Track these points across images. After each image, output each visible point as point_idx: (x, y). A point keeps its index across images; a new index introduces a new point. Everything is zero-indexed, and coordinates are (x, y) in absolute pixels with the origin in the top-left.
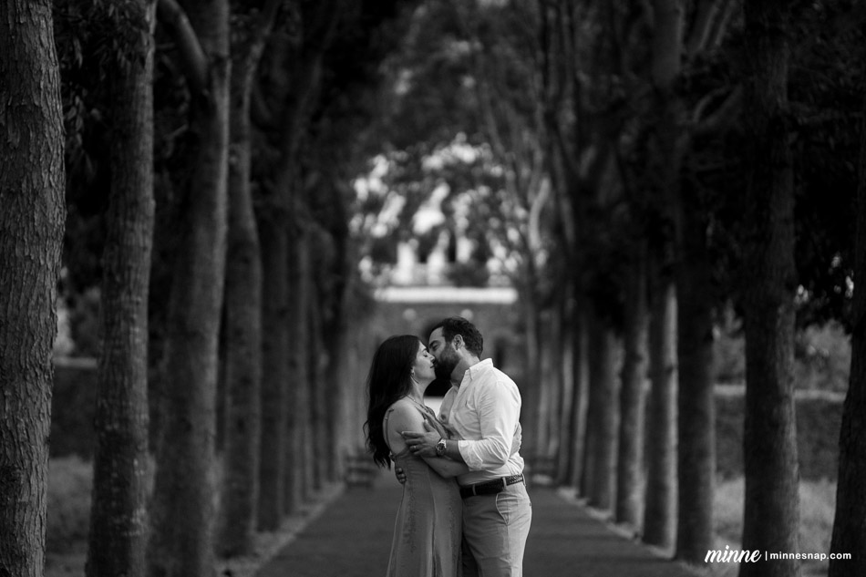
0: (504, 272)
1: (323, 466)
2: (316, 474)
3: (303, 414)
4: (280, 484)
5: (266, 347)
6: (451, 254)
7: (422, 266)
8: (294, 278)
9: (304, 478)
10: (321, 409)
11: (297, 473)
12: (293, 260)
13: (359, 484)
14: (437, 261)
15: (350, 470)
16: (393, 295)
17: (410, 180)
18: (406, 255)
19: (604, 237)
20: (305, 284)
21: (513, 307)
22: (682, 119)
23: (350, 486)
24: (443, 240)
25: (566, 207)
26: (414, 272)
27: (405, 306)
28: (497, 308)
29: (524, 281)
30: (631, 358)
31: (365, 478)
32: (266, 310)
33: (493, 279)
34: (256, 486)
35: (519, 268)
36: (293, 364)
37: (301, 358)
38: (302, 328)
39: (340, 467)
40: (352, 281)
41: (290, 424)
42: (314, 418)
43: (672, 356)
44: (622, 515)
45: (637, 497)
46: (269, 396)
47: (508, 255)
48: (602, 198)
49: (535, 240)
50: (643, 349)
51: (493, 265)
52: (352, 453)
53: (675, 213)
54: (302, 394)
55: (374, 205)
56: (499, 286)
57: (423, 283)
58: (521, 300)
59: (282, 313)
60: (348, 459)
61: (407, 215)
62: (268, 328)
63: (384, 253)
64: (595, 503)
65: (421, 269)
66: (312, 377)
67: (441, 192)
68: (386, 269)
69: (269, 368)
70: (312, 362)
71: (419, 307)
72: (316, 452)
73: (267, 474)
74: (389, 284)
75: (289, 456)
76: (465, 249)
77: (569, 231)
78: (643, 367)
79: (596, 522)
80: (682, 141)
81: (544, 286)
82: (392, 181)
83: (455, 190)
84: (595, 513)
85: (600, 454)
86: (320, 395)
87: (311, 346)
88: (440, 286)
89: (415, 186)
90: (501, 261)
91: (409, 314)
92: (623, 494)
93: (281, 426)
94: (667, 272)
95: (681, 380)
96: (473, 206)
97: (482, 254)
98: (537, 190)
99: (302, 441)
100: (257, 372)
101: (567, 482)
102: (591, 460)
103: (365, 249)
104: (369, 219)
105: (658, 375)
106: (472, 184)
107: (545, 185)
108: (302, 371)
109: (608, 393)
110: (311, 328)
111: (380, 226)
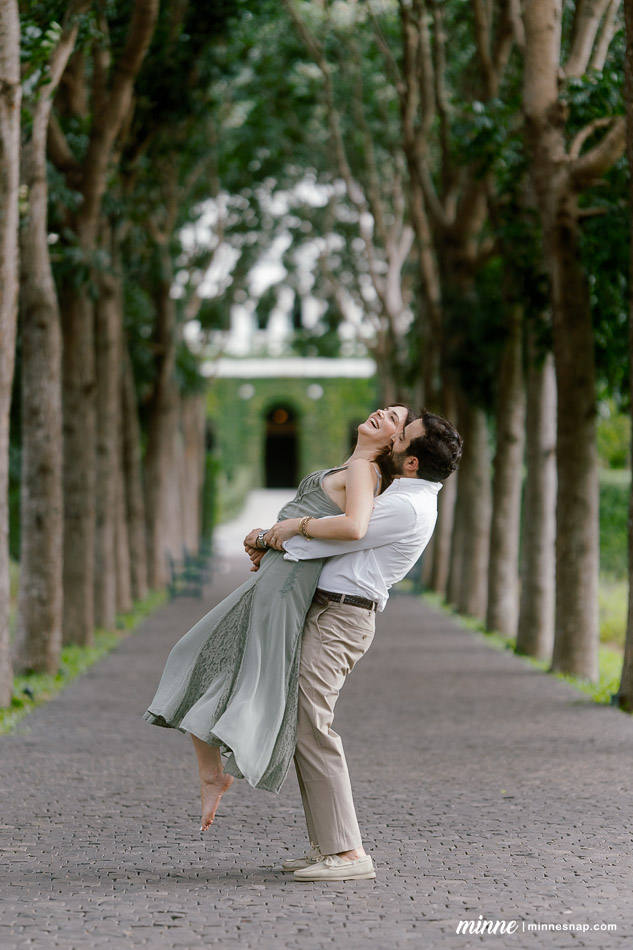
0: (358, 339)
1: (142, 571)
2: (134, 580)
3: (115, 510)
4: (89, 591)
5: (68, 430)
6: (296, 318)
7: (261, 332)
8: (101, 348)
9: (118, 584)
10: (138, 503)
11: (110, 580)
12: (99, 326)
13: (186, 593)
14: (280, 325)
15: (174, 578)
16: (226, 369)
17: (246, 230)
18: (242, 319)
19: (472, 296)
20: (116, 355)
21: (371, 382)
22: (558, 153)
23: (173, 593)
24: (286, 300)
25: (429, 261)
26: (251, 342)
27: (241, 381)
28: (353, 383)
29: (384, 351)
30: (503, 439)
31: (192, 586)
32: (67, 386)
33: (348, 348)
34: (59, 593)
35: (378, 334)
36: (101, 450)
37: (112, 443)
38: (113, 406)
39: (163, 573)
40: (173, 353)
41: (100, 522)
42: (130, 515)
43: (550, 435)
44: (492, 623)
45: (510, 604)
46: (72, 488)
47: (364, 320)
48: (472, 249)
49: (395, 299)
50: (518, 429)
51: (346, 331)
52: (177, 555)
53: (552, 267)
54: (114, 485)
55: (203, 260)
56: (354, 357)
57: (264, 354)
58: (379, 373)
59: (87, 389)
60: (172, 564)
61: (241, 271)
62: (70, 407)
63: (215, 317)
64: (463, 610)
65: (261, 338)
66: (126, 466)
67: (283, 242)
68: (217, 337)
69: (72, 455)
70: (126, 449)
71: (258, 382)
72: (132, 554)
73: (72, 580)
74: (222, 355)
75: (100, 560)
76: (313, 311)
77: (435, 292)
78: (517, 452)
79: (464, 632)
80: (560, 180)
81: (404, 356)
82: (226, 232)
83: (298, 238)
84: (461, 622)
85: (469, 553)
86: (137, 487)
87: (124, 428)
88: (282, 357)
89: (252, 237)
90: (357, 326)
91: (248, 392)
92: (493, 598)
93: (89, 524)
94: (547, 342)
95: (560, 464)
96: (321, 260)
97: (334, 318)
98: (399, 241)
99: (112, 540)
100: (57, 460)
101: (431, 586)
102: (459, 561)
103: (192, 310)
104: (197, 275)
105: (533, 458)
106: (319, 230)
107: (408, 235)
108: (114, 459)
109: (479, 482)
110: (124, 408)
111: (211, 283)
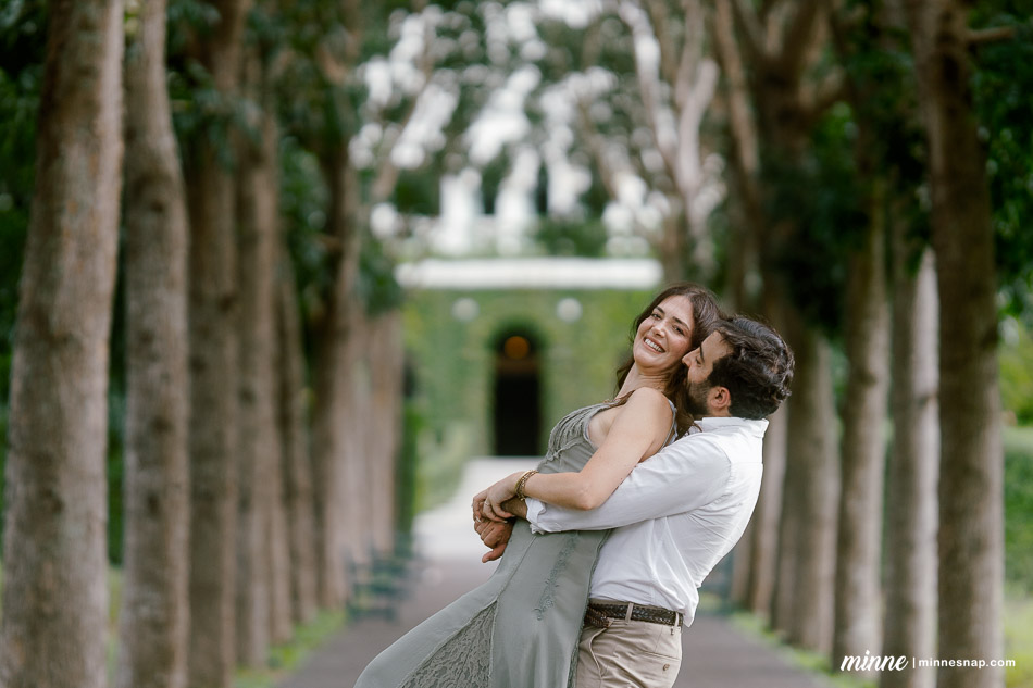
0: (636, 229)
1: (307, 580)
2: (295, 595)
3: (268, 487)
4: (227, 609)
5: (197, 366)
6: (541, 199)
7: (487, 220)
8: (246, 242)
9: (271, 599)
10: (302, 477)
11: (258, 593)
12: (243, 208)
13: (374, 613)
14: (514, 208)
15: (357, 588)
16: (432, 275)
17: (464, 63)
18: (458, 197)
19: (809, 164)
20: (268, 255)
23: (355, 614)
25: (742, 110)
26: (473, 233)
27: (455, 294)
29: (674, 248)
30: (858, 379)
31: (381, 602)
32: (195, 298)
33: (614, 243)
34: (182, 614)
35: (665, 223)
36: (247, 397)
37: (263, 386)
38: (264, 330)
39: (339, 584)
40: (355, 246)
41: (245, 505)
42: (289, 495)
43: (928, 374)
45: (868, 627)
46: (202, 454)
47: (646, 200)
48: (807, 93)
49: (689, 168)
50: (878, 365)
51: (615, 216)
52: (360, 557)
53: (931, 119)
54: (266, 449)
55: (398, 112)
56: (628, 256)
57: (489, 252)
59: (226, 304)
60: (352, 568)
61: (458, 124)
62: (200, 331)
63: (418, 196)
65: (486, 225)
66: (284, 421)
67: (525, 79)
68: (421, 224)
69: (204, 403)
70: (283, 396)
71: (484, 296)
72: (293, 556)
73: (203, 593)
74: (427, 254)
75: (244, 562)
76: (567, 186)
77: (750, 156)
78: (876, 399)
82: (433, 65)
85: (804, 553)
87: (281, 364)
88: (523, 255)
89: (474, 73)
90: (634, 209)
91: (465, 308)
92: (843, 623)
93: (228, 508)
94: (923, 232)
95: (945, 416)
96: (581, 107)
97: (597, 198)
98: (693, 80)
100: (181, 411)
101: (746, 604)
102: (788, 564)
103: (383, 186)
104: (389, 132)
105: (902, 407)
106: (578, 64)
107: (708, 72)
108: (265, 409)
109: (818, 443)
110: (281, 333)
111: (412, 146)
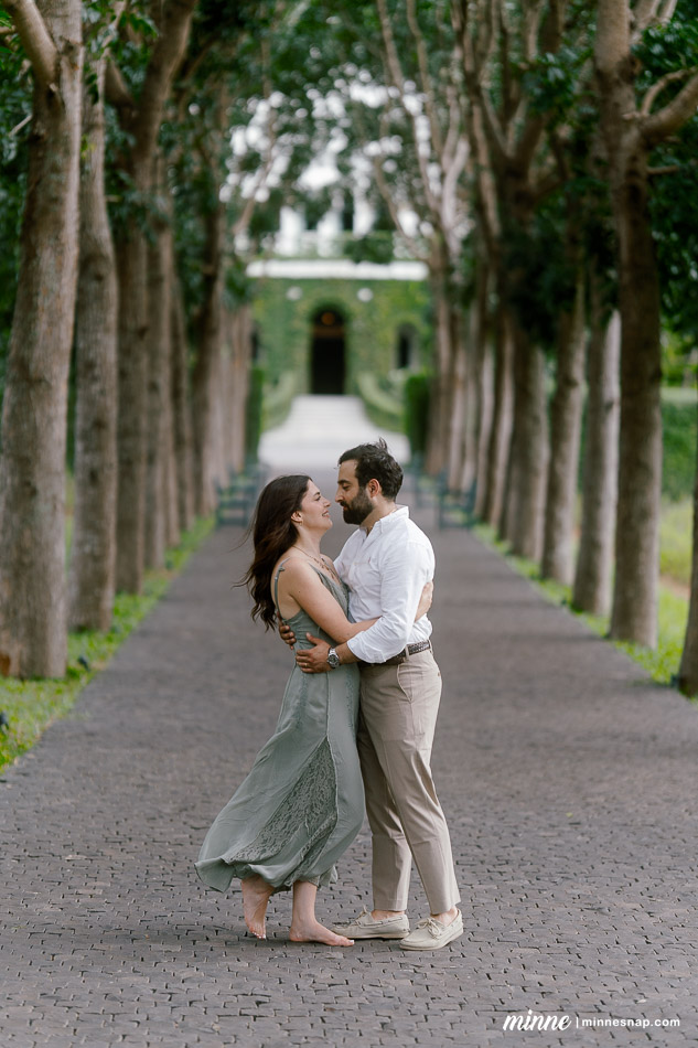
1: (189, 498)
2: (182, 511)
4: (140, 538)
5: (123, 375)
6: (347, 220)
7: (311, 233)
10: (187, 431)
11: (160, 521)
14: (329, 228)
15: (222, 505)
16: (275, 270)
18: (291, 222)
21: (423, 286)
23: (221, 522)
24: (338, 203)
26: (298, 242)
27: (289, 281)
28: (404, 285)
31: (240, 514)
33: (396, 253)
34: (113, 549)
39: (210, 498)
41: (151, 459)
42: (179, 442)
44: (548, 570)
45: (569, 548)
52: (225, 481)
55: (250, 163)
56: (406, 260)
57: (311, 255)
58: (433, 272)
59: (141, 333)
61: (291, 175)
63: (264, 223)
64: (517, 551)
65: (308, 237)
69: (126, 401)
71: (306, 283)
73: (125, 526)
75: (151, 499)
82: (275, 132)
83: (354, 141)
84: (515, 565)
86: (186, 413)
88: (333, 258)
89: (303, 138)
91: (294, 292)
96: (376, 163)
97: (385, 223)
99: (164, 478)
101: (484, 517)
107: (463, 148)
111: (255, 188)
